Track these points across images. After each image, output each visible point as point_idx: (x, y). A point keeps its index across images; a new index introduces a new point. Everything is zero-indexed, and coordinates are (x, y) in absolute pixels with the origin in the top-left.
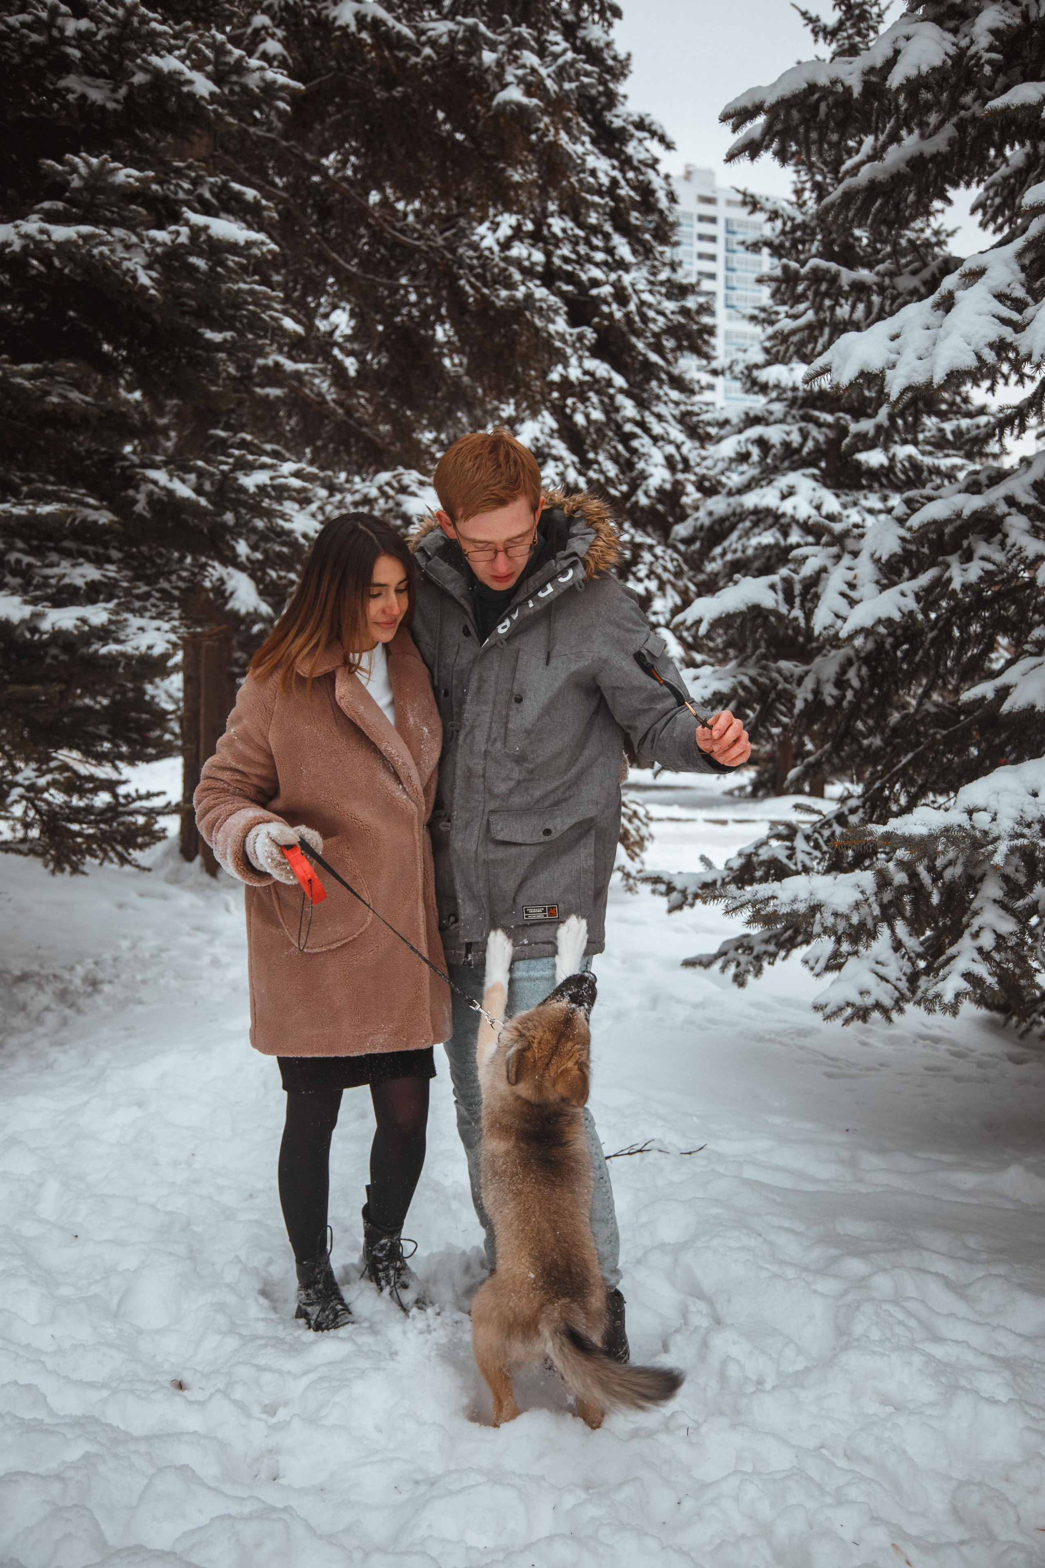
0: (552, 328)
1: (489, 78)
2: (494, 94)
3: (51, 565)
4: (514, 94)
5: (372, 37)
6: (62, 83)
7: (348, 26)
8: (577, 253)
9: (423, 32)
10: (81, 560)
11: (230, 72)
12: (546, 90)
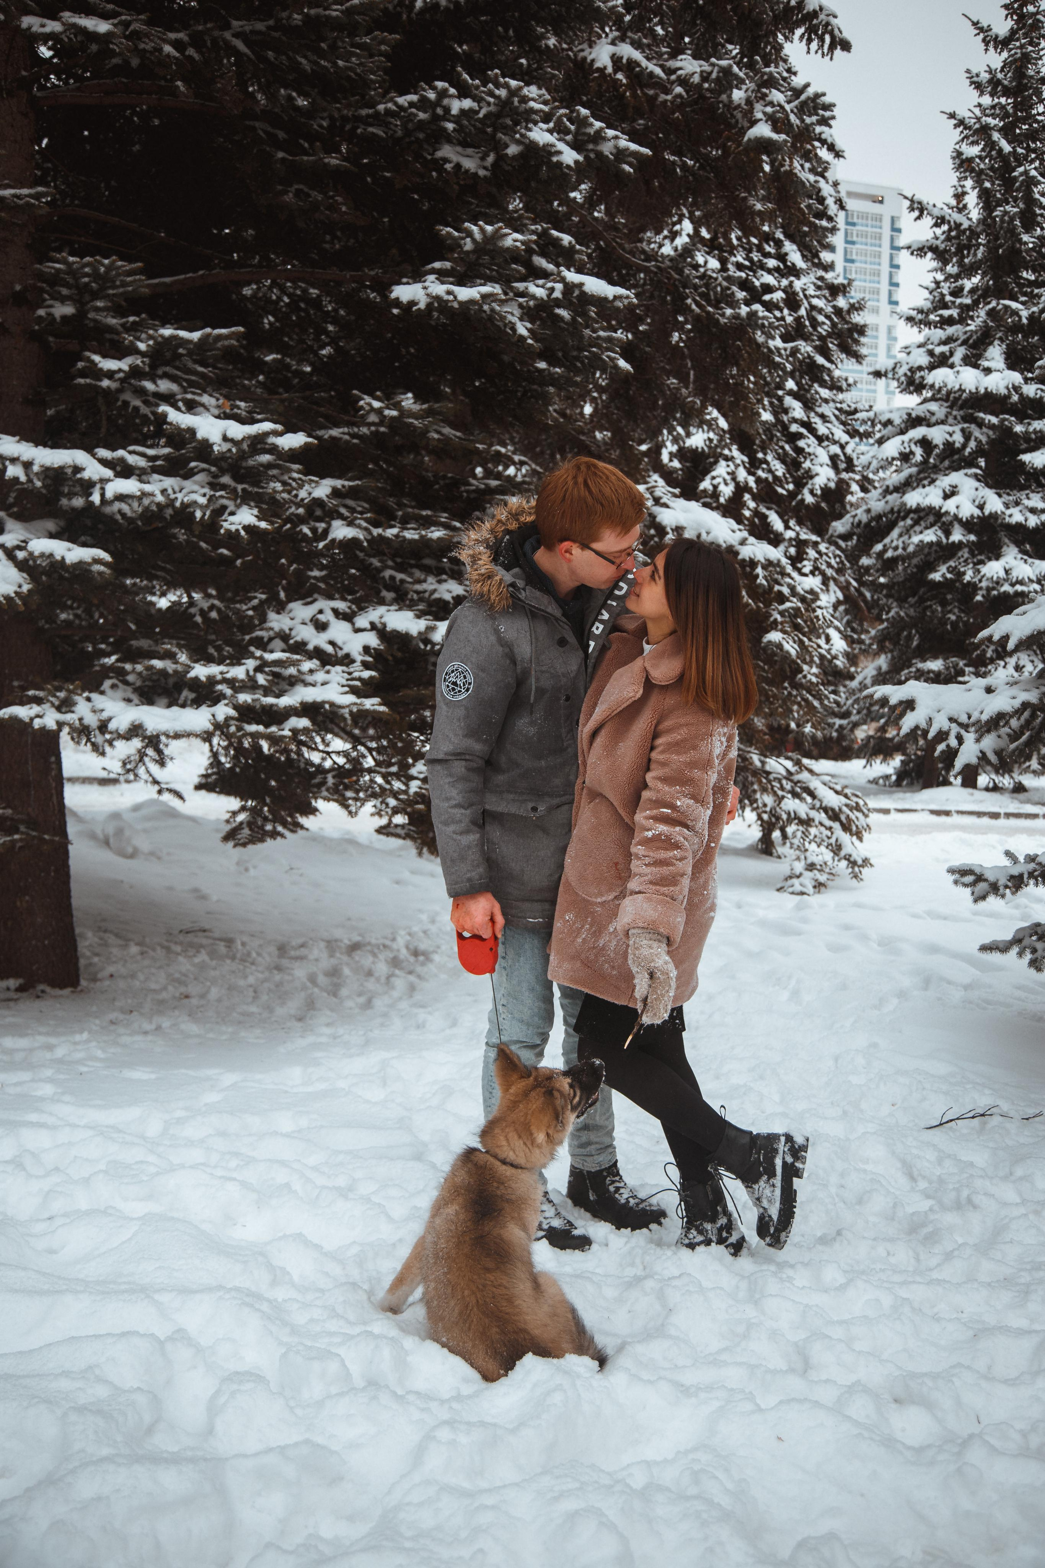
0: (771, 343)
1: (739, 116)
2: (743, 131)
3: (419, 582)
4: (763, 130)
5: (627, 77)
6: (439, 154)
7: (605, 68)
8: (751, 260)
9: (674, 71)
10: (444, 577)
11: (588, 141)
12: (790, 124)
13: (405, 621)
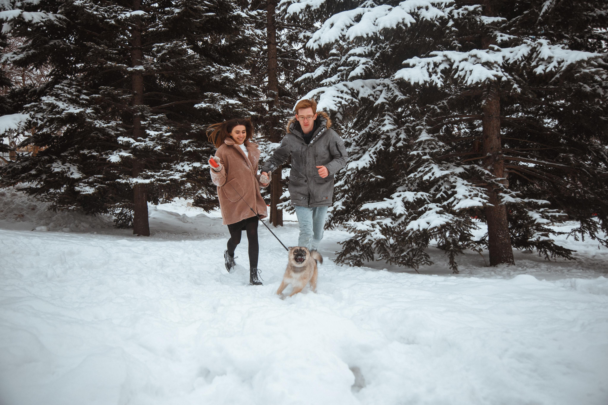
13: (197, 165)
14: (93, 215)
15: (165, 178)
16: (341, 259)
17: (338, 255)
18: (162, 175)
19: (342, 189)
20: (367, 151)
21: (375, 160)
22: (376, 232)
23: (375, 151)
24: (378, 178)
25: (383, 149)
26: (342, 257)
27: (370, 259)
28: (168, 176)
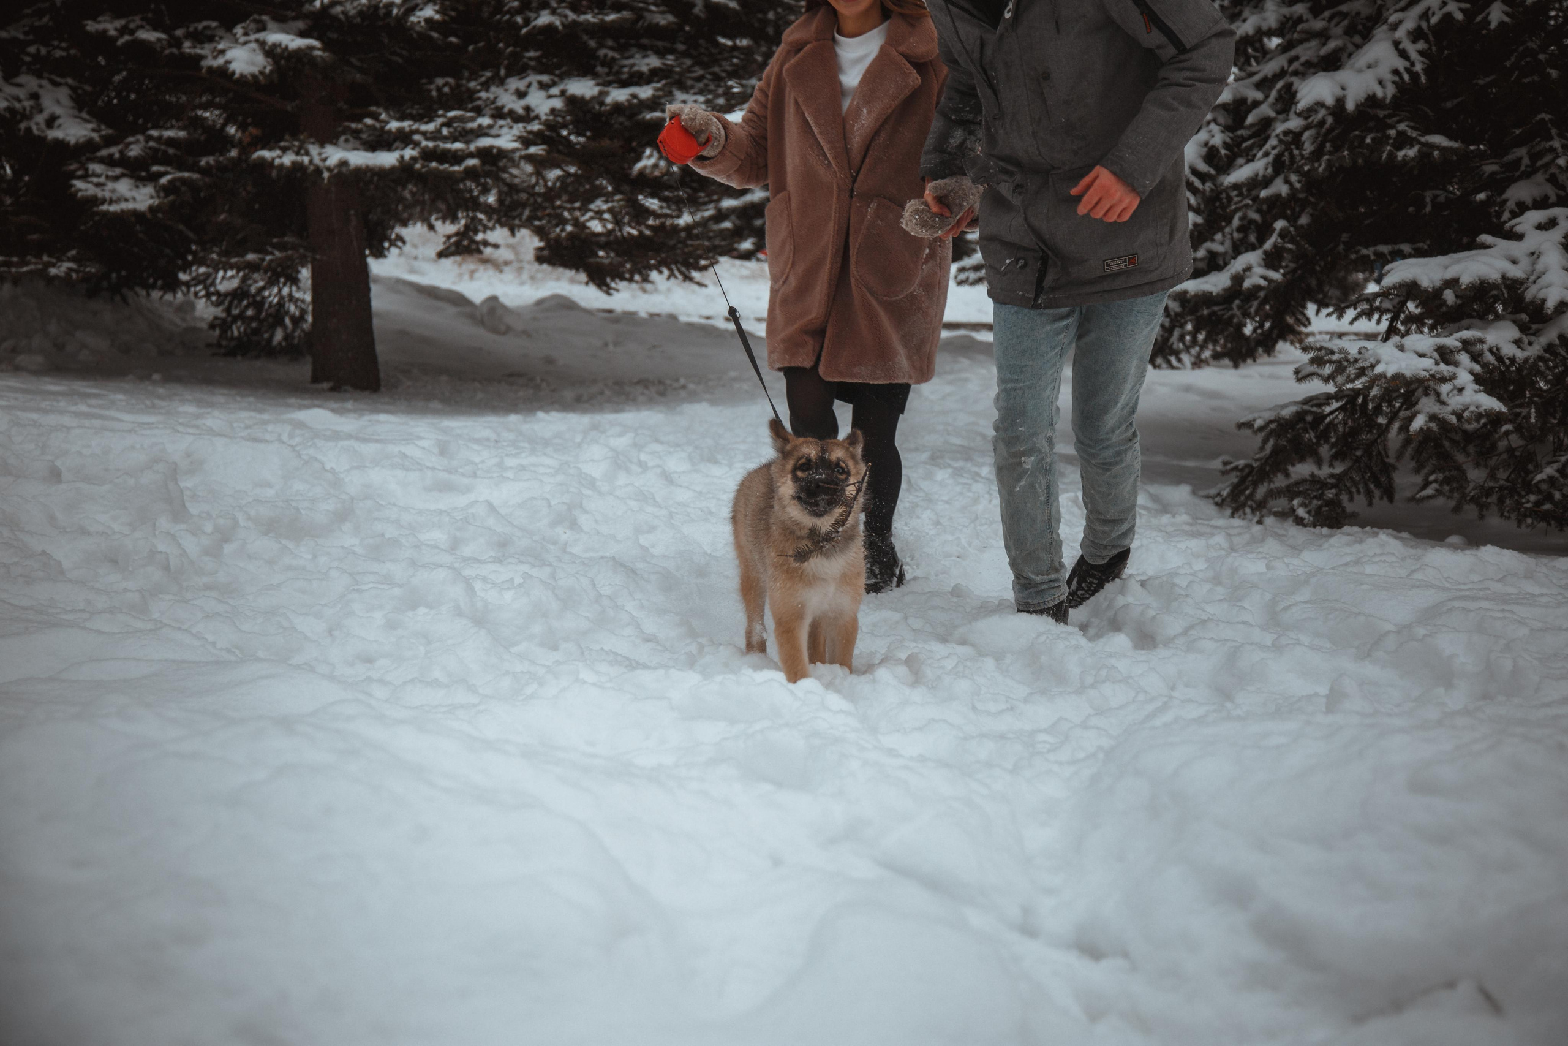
13: (583, 88)
14: (118, 298)
15: (458, 145)
16: (1251, 497)
17: (1234, 479)
18: (445, 131)
19: (1263, 194)
20: (1385, 27)
21: (1418, 68)
22: (1458, 382)
23: (1419, 28)
24: (1433, 146)
25: (1459, 16)
26: (1255, 484)
27: (1377, 493)
28: (467, 135)
